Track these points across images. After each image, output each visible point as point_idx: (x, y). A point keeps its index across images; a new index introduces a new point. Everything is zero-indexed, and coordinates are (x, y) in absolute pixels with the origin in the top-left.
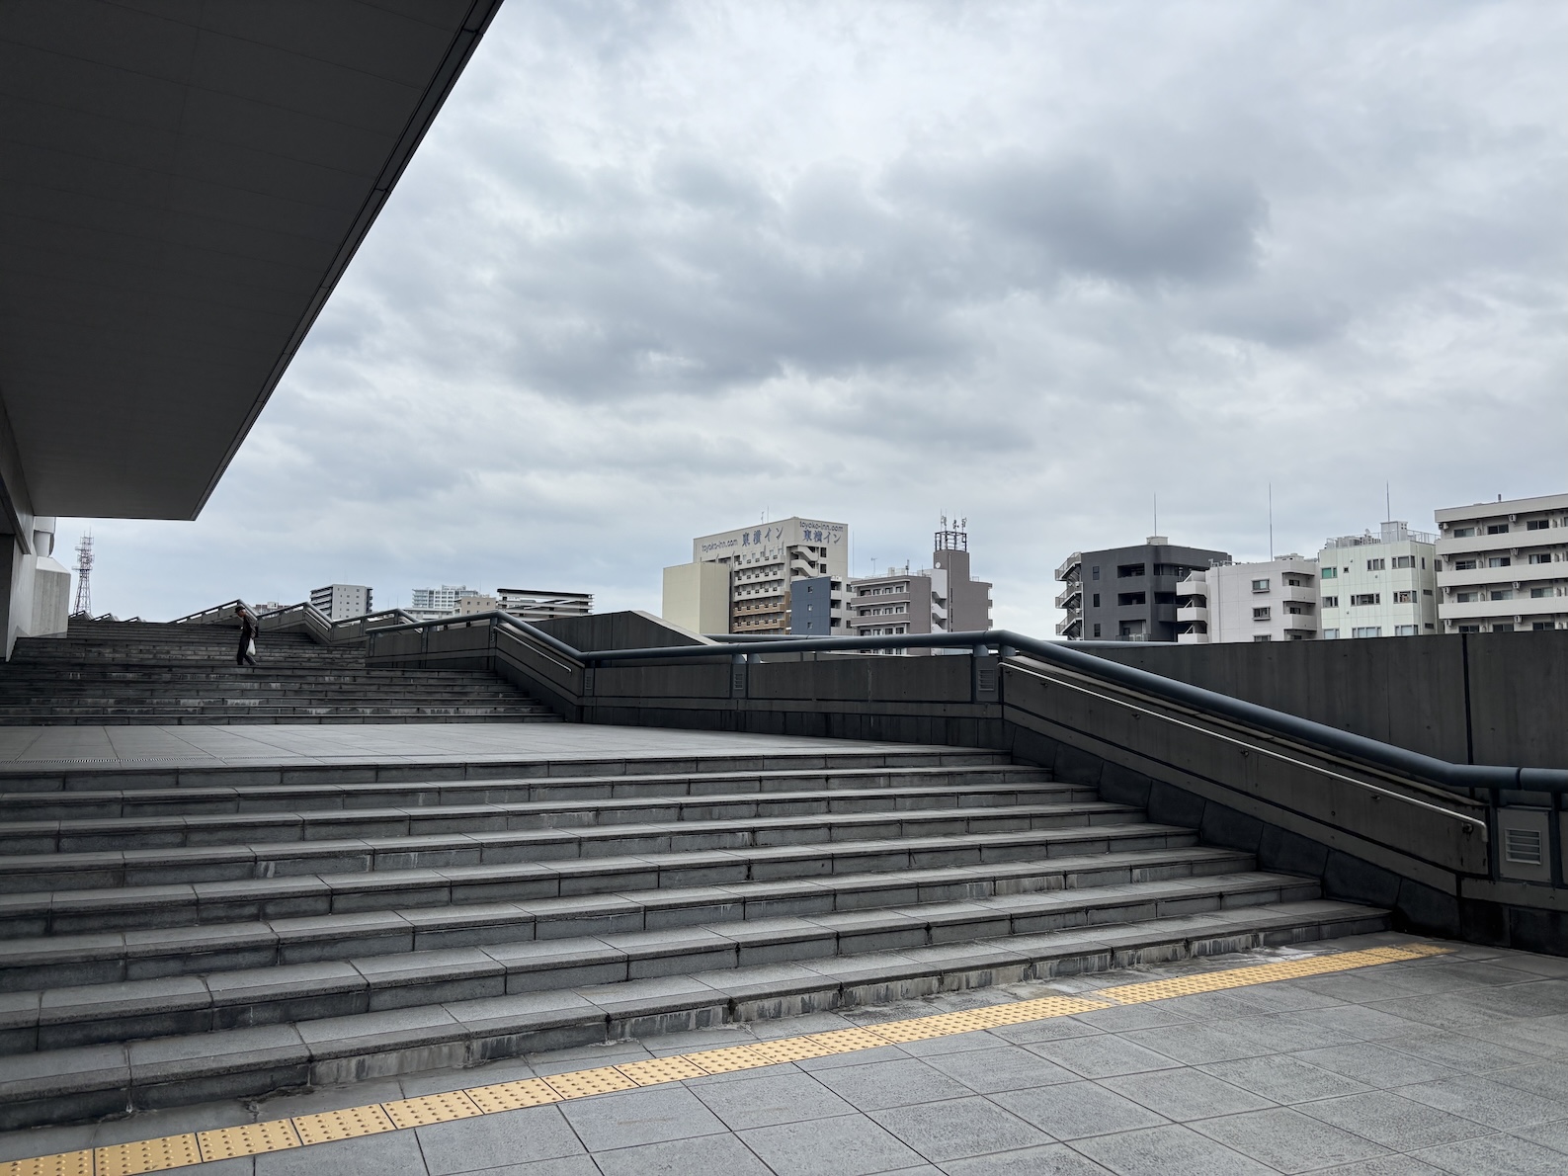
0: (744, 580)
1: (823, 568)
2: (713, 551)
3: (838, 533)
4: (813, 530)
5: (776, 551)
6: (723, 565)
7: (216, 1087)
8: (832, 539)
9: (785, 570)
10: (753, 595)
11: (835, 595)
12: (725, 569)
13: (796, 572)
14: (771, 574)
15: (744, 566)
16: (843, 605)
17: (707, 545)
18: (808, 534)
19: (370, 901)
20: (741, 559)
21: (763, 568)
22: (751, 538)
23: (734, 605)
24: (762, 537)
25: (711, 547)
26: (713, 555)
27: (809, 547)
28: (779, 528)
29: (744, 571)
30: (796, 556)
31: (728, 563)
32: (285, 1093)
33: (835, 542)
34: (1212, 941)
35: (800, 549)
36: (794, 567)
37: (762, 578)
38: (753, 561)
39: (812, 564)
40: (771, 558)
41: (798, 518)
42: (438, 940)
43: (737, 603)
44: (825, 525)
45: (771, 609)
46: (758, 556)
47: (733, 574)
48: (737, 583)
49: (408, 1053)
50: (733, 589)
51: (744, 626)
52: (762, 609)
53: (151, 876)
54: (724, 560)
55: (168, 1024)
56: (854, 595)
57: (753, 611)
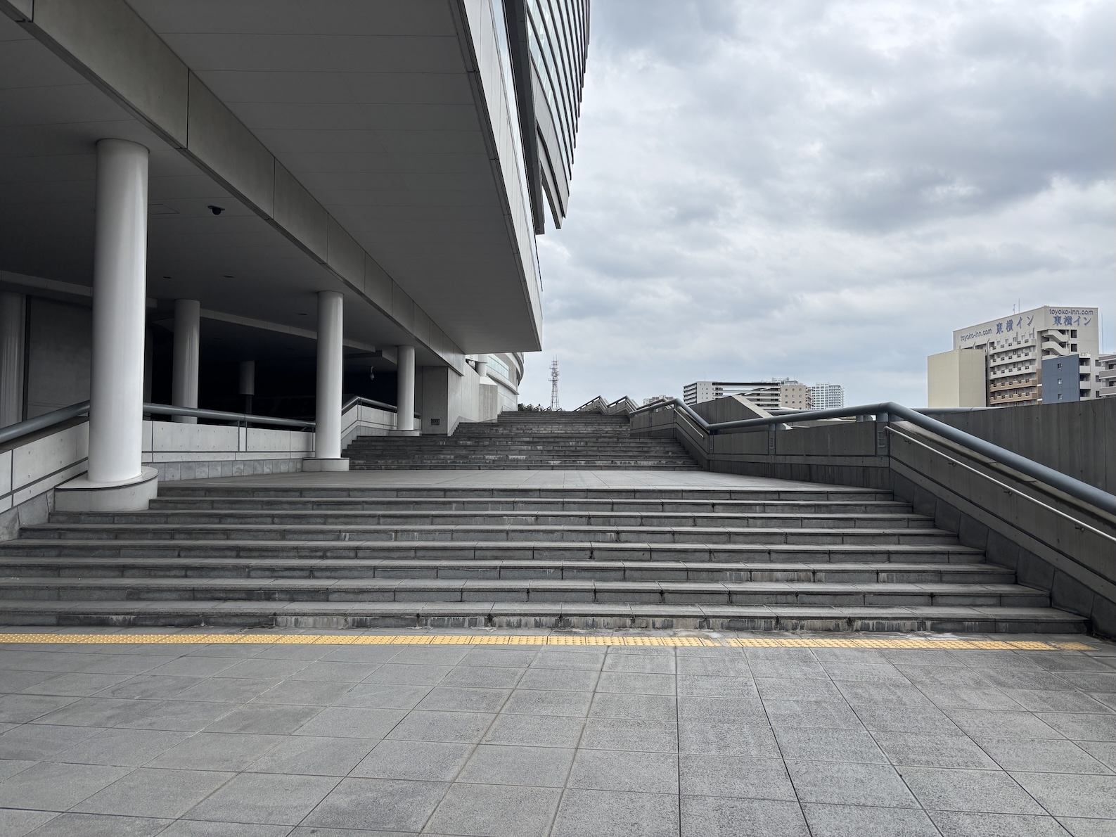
0: (999, 362)
1: (1074, 347)
2: (970, 340)
3: (1088, 317)
4: (1063, 316)
5: (1026, 334)
6: (979, 351)
7: (237, 620)
8: (1082, 321)
9: (1036, 351)
10: (1007, 374)
11: (1083, 369)
12: (981, 354)
13: (1047, 352)
14: (1023, 355)
15: (999, 350)
16: (1093, 377)
17: (965, 335)
18: (1058, 320)
19: (375, 554)
20: (996, 344)
21: (1015, 351)
22: (1004, 326)
23: (989, 382)
24: (1014, 326)
25: (969, 337)
26: (970, 343)
27: (1060, 331)
28: (1031, 316)
29: (998, 354)
30: (1047, 339)
31: (984, 349)
32: (263, 627)
33: (1085, 324)
34: (875, 622)
35: (1050, 333)
36: (1044, 348)
37: (1015, 359)
38: (1006, 345)
39: (1063, 345)
40: (1023, 342)
41: (1048, 307)
42: (386, 574)
43: (993, 381)
44: (1075, 311)
45: (1024, 384)
46: (1011, 341)
47: (989, 357)
48: (992, 364)
49: (318, 618)
50: (989, 369)
51: (999, 399)
52: (1016, 384)
53: (295, 536)
54: (980, 347)
55: (243, 595)
56: (1103, 368)
57: (1007, 386)
